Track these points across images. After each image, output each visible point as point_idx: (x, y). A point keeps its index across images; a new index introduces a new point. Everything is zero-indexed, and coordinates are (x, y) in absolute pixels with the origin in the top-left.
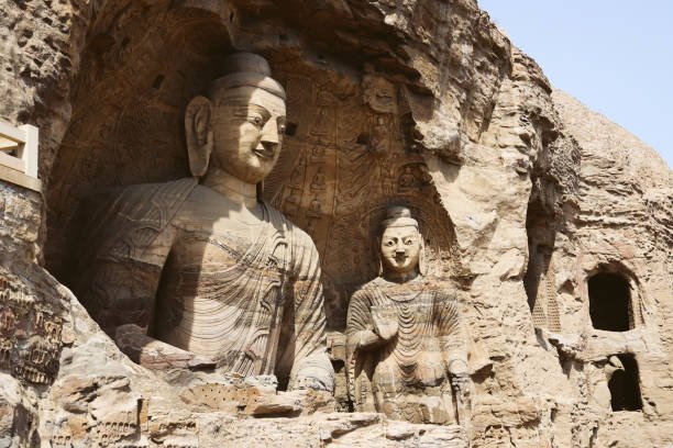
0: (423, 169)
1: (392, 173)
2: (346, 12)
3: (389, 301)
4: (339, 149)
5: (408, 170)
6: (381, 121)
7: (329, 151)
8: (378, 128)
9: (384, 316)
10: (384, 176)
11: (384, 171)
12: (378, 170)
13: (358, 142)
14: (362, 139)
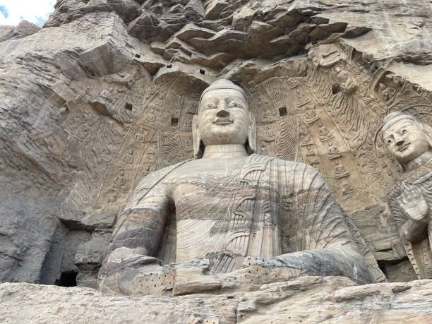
0: (389, 76)
1: (372, 97)
2: (262, 26)
3: (412, 187)
4: (323, 105)
5: (381, 85)
6: (338, 69)
7: (318, 111)
8: (339, 75)
9: (409, 200)
10: (368, 103)
11: (365, 99)
12: (361, 101)
13: (334, 93)
14: (336, 90)
